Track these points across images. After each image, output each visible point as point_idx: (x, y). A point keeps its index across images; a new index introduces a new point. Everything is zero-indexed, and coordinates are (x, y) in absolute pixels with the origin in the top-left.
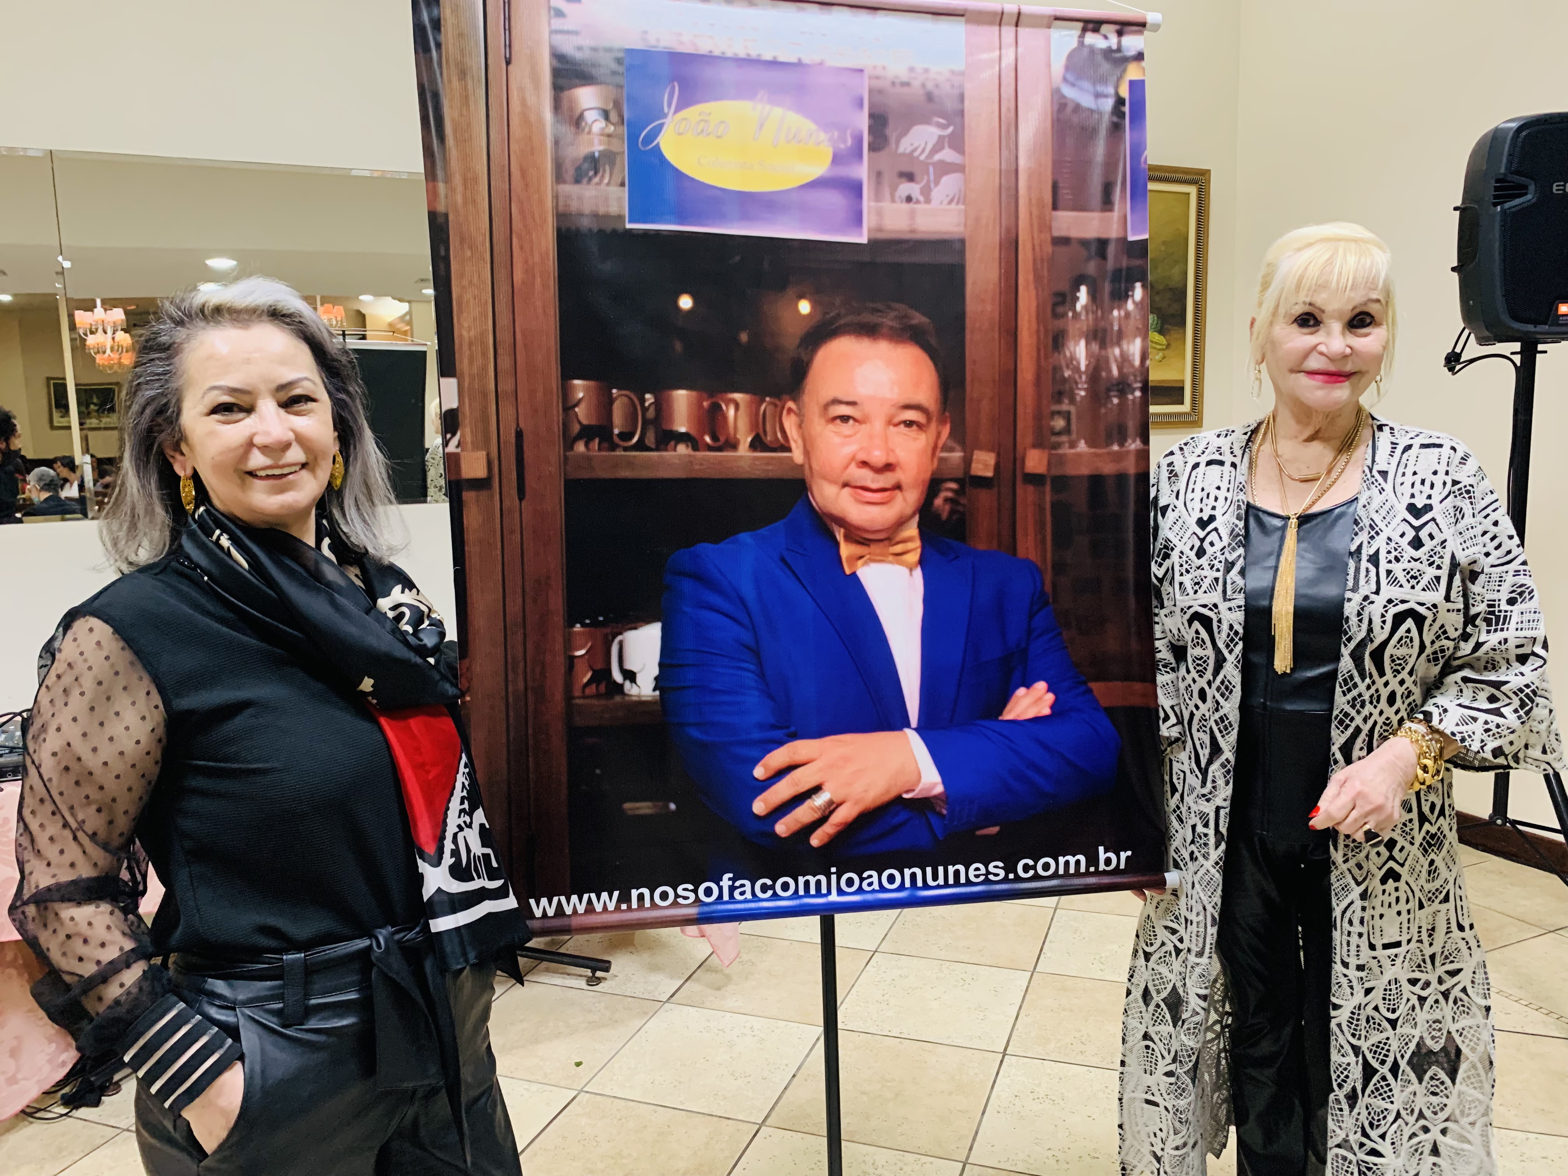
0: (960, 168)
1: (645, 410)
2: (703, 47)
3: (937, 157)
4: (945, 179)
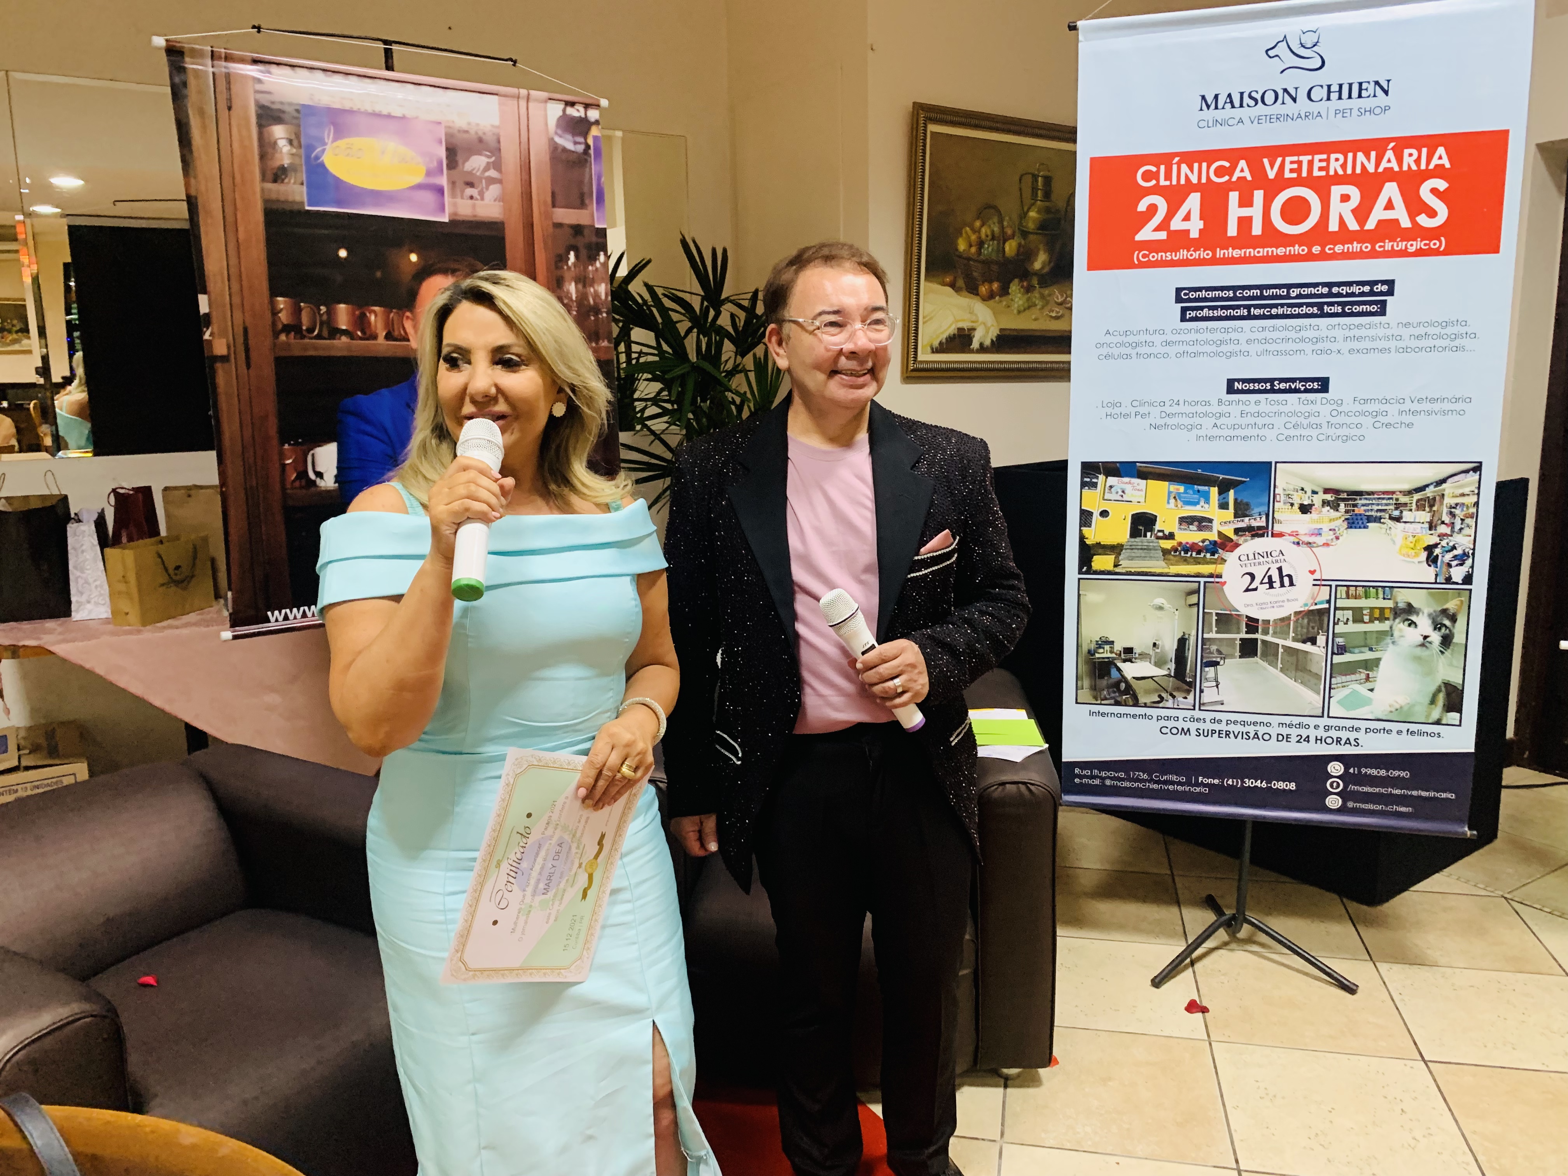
0: (500, 181)
1: (321, 315)
2: (347, 106)
3: (487, 174)
4: (491, 187)
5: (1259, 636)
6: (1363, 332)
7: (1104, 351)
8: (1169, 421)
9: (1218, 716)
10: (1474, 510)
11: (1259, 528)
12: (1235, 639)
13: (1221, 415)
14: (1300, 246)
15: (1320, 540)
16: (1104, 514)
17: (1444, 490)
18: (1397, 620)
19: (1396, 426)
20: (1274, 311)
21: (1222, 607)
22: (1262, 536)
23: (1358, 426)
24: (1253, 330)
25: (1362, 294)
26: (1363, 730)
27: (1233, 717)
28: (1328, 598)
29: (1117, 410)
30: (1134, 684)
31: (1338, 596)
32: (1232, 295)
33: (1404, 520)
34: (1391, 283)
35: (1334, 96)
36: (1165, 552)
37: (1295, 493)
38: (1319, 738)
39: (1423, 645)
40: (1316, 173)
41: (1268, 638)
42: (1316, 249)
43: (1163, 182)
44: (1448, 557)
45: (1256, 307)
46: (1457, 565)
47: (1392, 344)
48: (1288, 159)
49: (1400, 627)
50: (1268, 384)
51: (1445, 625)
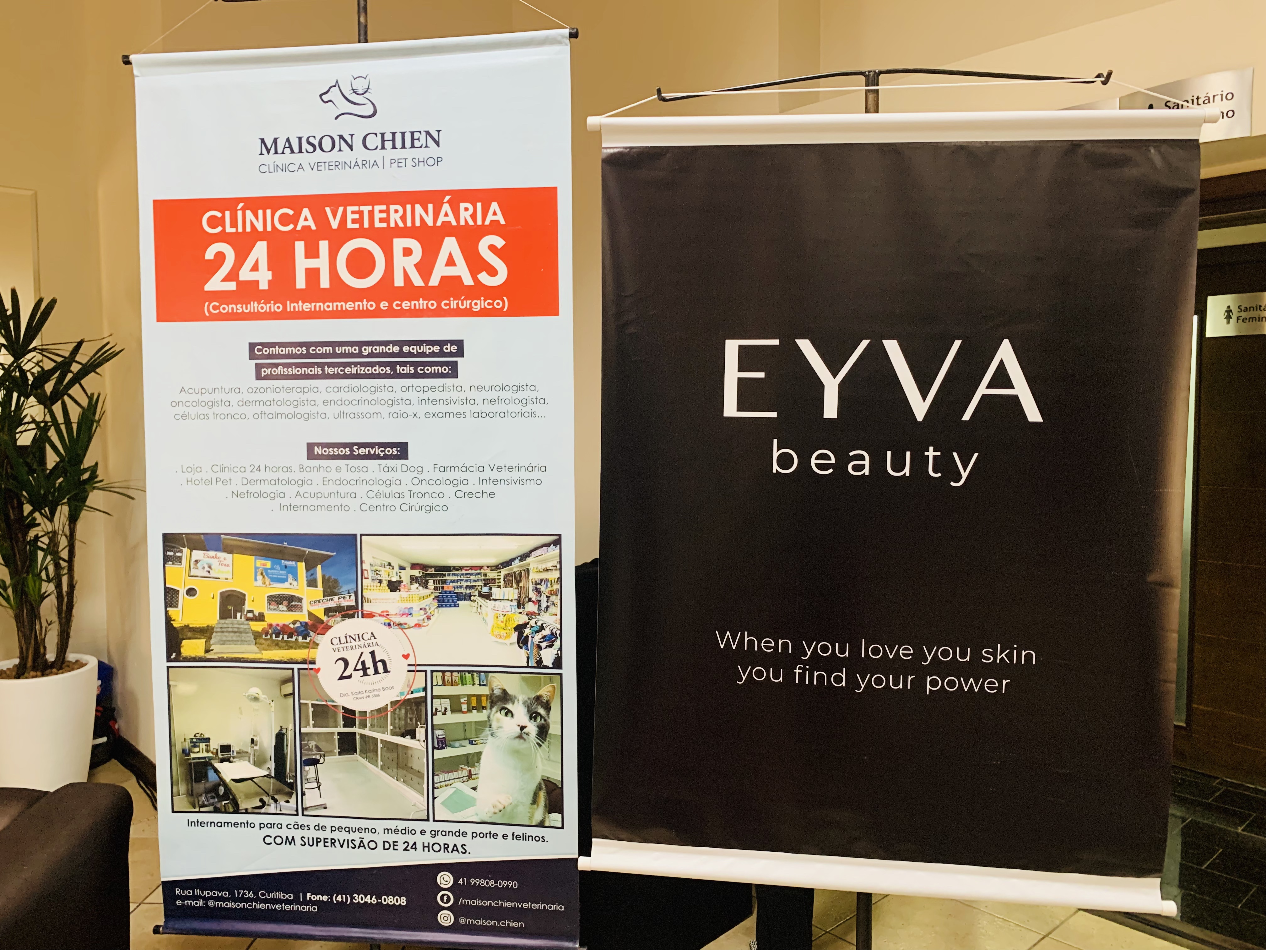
5: (356, 730)
6: (437, 395)
7: (180, 410)
8: (252, 489)
9: (322, 821)
10: (558, 587)
11: (350, 608)
12: (333, 734)
13: (304, 482)
14: (368, 301)
15: (411, 621)
16: (191, 592)
17: (529, 565)
18: (494, 709)
19: (478, 495)
20: (348, 370)
21: (318, 698)
22: (352, 616)
23: (441, 495)
24: (329, 390)
25: (433, 354)
26: (469, 835)
27: (337, 822)
28: (424, 685)
29: (198, 476)
30: (233, 786)
31: (434, 683)
32: (305, 352)
33: (493, 597)
34: (459, 344)
35: (388, 145)
36: (257, 636)
37: (382, 569)
38: (426, 844)
39: (520, 737)
40: (378, 225)
41: (367, 732)
42: (384, 305)
43: (229, 230)
44: (538, 637)
45: (330, 365)
46: (546, 647)
47: (467, 408)
48: (350, 209)
49: (498, 717)
50: (347, 449)
51: (539, 714)
